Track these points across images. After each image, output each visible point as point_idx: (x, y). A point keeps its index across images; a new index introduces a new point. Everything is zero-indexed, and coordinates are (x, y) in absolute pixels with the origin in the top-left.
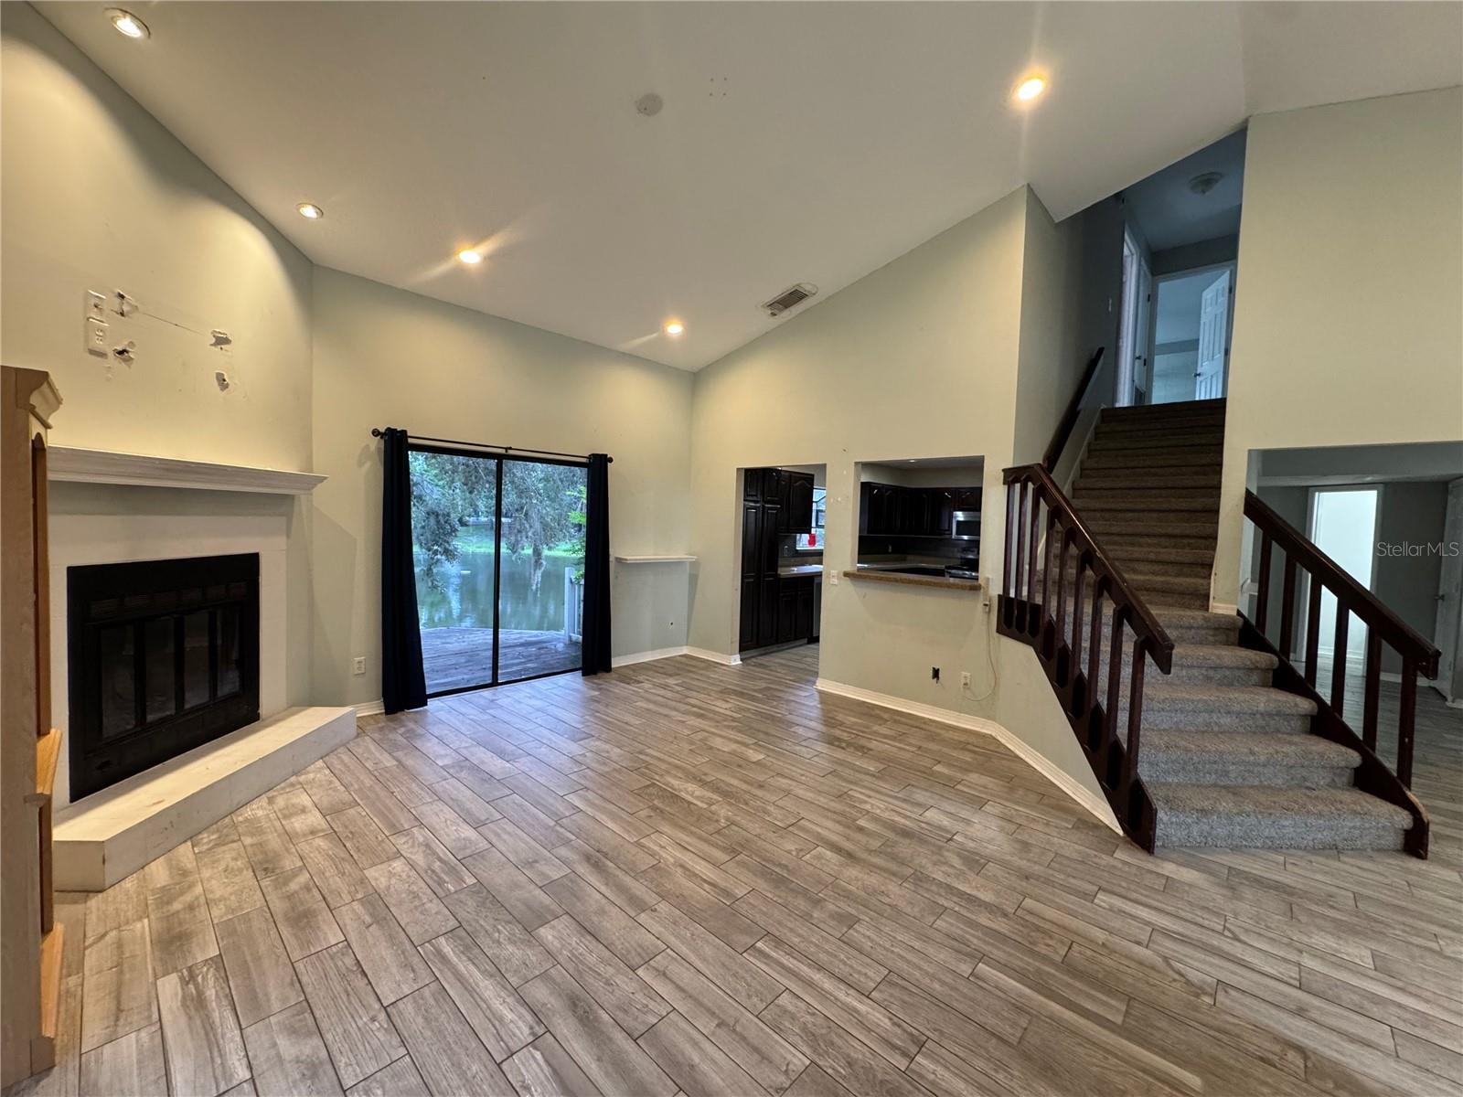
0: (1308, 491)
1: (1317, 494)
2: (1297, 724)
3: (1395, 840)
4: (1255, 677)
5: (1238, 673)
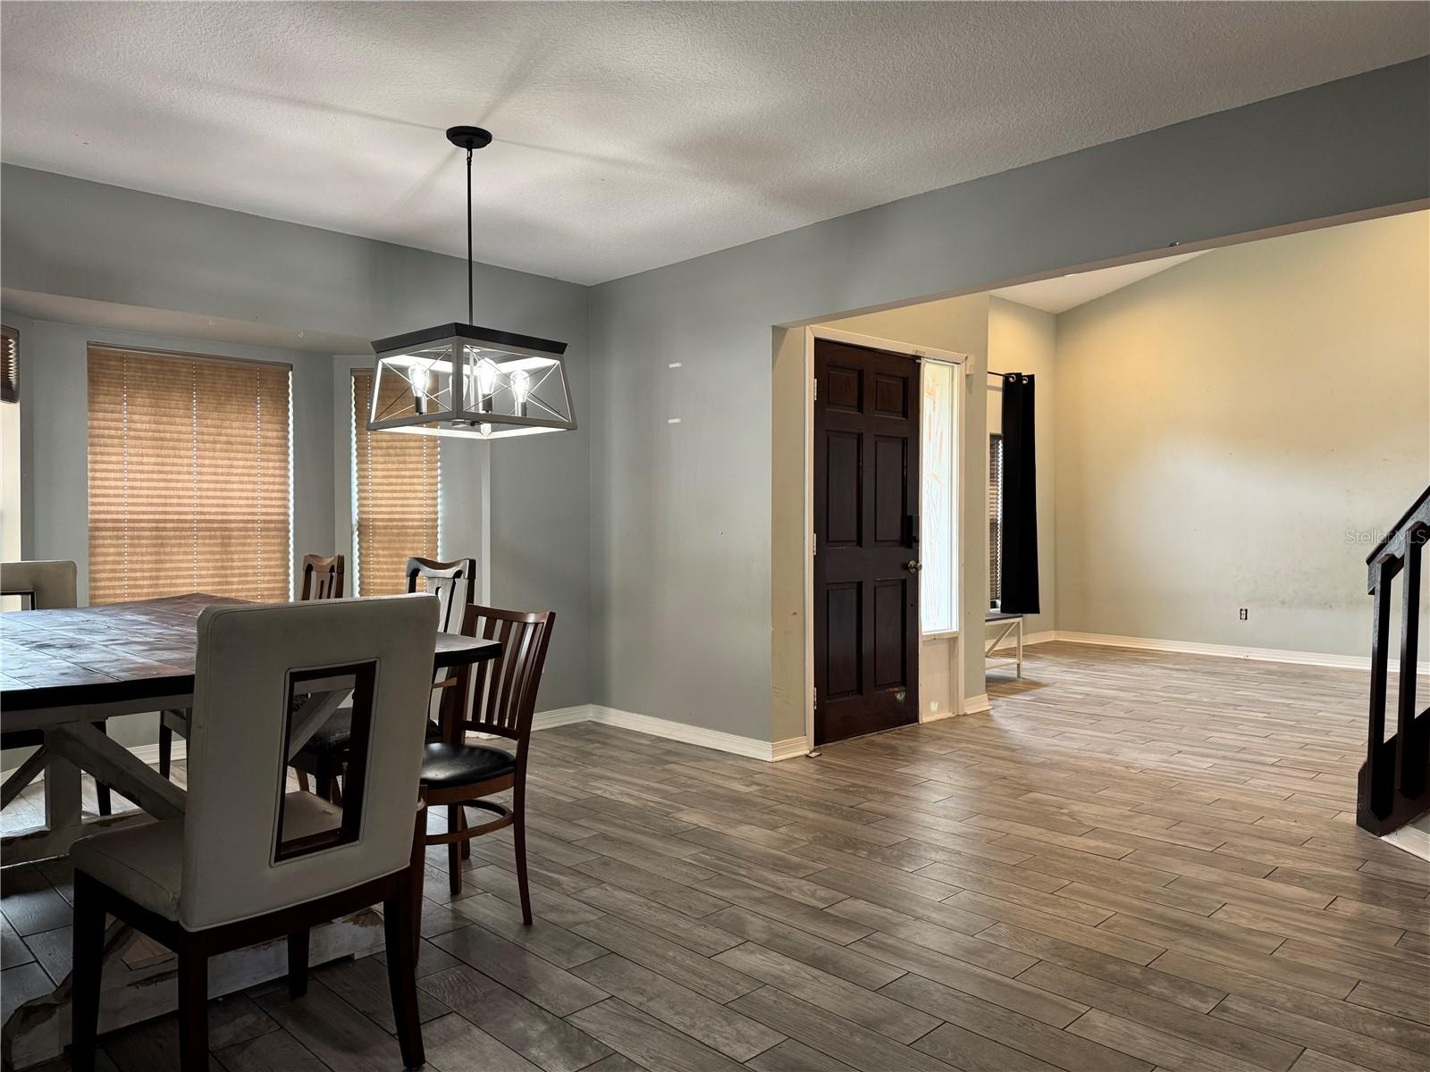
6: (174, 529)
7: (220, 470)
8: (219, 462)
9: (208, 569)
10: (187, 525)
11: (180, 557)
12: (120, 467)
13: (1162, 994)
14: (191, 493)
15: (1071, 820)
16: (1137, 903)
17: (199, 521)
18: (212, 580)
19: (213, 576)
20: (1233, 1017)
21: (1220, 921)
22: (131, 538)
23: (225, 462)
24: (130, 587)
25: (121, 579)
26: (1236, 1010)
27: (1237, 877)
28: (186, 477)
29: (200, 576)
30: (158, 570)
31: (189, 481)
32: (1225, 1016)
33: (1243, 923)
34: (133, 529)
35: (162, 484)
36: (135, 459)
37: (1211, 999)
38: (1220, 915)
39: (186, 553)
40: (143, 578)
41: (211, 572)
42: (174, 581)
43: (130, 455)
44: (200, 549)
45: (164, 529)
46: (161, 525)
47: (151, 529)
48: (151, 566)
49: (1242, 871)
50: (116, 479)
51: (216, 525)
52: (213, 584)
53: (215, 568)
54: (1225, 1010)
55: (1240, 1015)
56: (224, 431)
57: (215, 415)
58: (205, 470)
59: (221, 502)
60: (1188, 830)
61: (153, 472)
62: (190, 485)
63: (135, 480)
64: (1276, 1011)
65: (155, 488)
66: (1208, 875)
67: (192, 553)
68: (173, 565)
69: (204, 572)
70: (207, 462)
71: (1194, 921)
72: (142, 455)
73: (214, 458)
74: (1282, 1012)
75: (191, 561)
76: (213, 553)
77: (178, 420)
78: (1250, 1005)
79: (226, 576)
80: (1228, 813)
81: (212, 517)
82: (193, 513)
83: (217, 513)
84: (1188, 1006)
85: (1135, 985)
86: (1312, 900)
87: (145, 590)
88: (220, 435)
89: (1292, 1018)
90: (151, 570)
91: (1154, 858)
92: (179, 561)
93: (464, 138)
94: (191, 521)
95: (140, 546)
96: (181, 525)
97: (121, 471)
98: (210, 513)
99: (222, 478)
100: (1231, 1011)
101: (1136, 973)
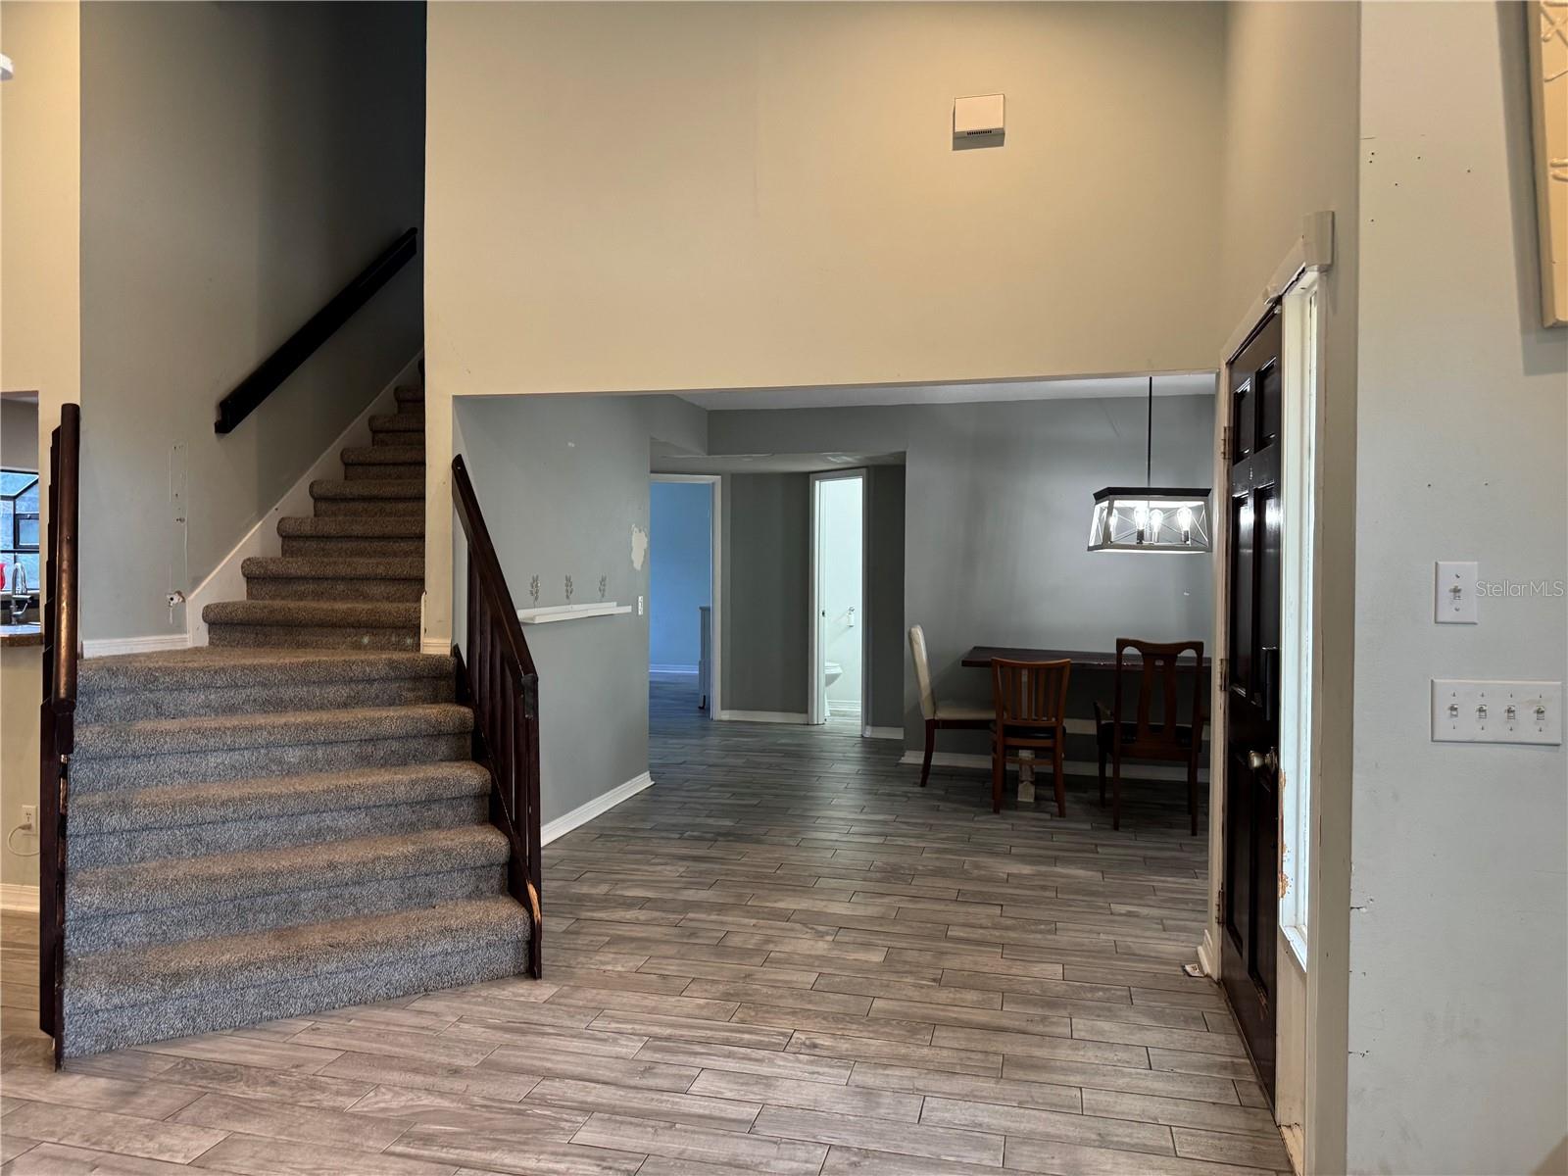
0: (808, 477)
1: (817, 483)
2: (467, 809)
3: (509, 958)
4: (443, 747)
5: (413, 744)
15: (815, 927)
16: (730, 867)
21: (681, 866)
27: (670, 896)
33: (669, 868)
38: (682, 869)
49: (665, 901)
60: (710, 934)
66: (690, 895)
71: (696, 864)
80: (671, 968)
85: (719, 834)
86: (623, 888)
91: (731, 900)
101: (720, 839)
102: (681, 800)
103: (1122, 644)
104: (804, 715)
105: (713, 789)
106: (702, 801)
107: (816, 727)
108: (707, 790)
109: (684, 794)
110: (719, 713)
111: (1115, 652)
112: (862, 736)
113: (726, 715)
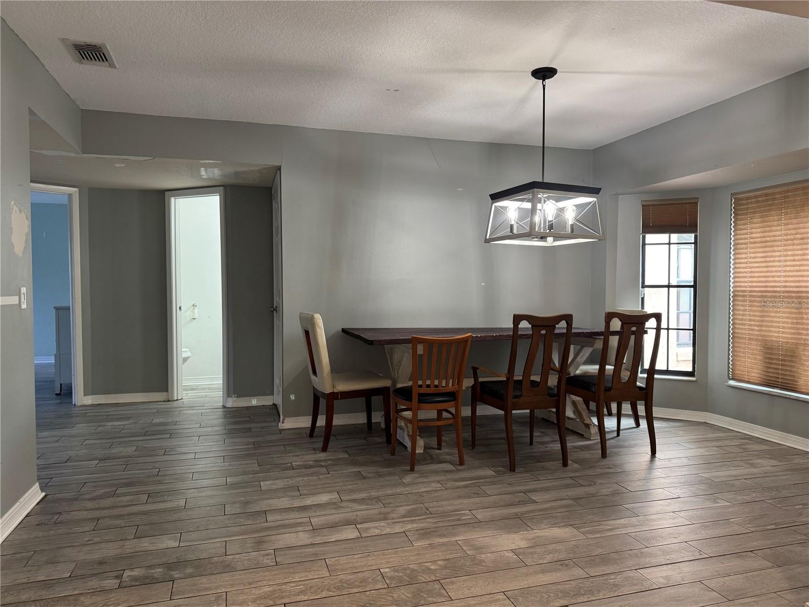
1: (173, 199)
6: (770, 297)
7: (796, 258)
8: (796, 252)
9: (787, 323)
10: (777, 294)
11: (773, 314)
12: (746, 260)
13: (154, 569)
14: (779, 274)
17: (784, 292)
18: (790, 331)
19: (791, 328)
20: (111, 575)
22: (750, 301)
23: (800, 252)
24: (749, 330)
25: (745, 324)
26: (111, 580)
28: (778, 264)
29: (783, 328)
30: (762, 321)
31: (779, 266)
32: (115, 574)
34: (751, 296)
35: (765, 269)
36: (752, 255)
37: (127, 579)
39: (776, 312)
40: (755, 325)
41: (789, 325)
42: (770, 329)
43: (750, 253)
44: (785, 310)
45: (766, 296)
46: (764, 294)
47: (759, 297)
48: (758, 318)
50: (744, 268)
51: (793, 295)
52: (790, 333)
53: (792, 323)
54: (117, 577)
55: (107, 578)
56: (800, 231)
57: (795, 221)
58: (788, 258)
59: (797, 279)
61: (761, 262)
62: (780, 269)
63: (752, 267)
64: (89, 590)
65: (762, 272)
67: (779, 312)
68: (770, 319)
69: (786, 325)
70: (789, 253)
72: (755, 253)
73: (793, 250)
74: (85, 591)
75: (779, 317)
76: (791, 313)
77: (774, 228)
78: (104, 586)
79: (798, 329)
81: (791, 289)
82: (780, 287)
83: (794, 287)
84: (136, 569)
85: (170, 567)
87: (756, 333)
88: (797, 234)
89: (79, 591)
90: (758, 321)
92: (773, 317)
93: (542, 74)
94: (779, 292)
95: (754, 306)
96: (774, 294)
97: (747, 263)
98: (790, 287)
99: (798, 263)
100: (113, 578)
102: (89, 515)
103: (517, 319)
104: (165, 393)
105: (120, 491)
106: (116, 512)
107: (176, 402)
108: (114, 495)
109: (90, 505)
110: (81, 398)
111: (512, 326)
112: (224, 407)
113: (89, 400)
